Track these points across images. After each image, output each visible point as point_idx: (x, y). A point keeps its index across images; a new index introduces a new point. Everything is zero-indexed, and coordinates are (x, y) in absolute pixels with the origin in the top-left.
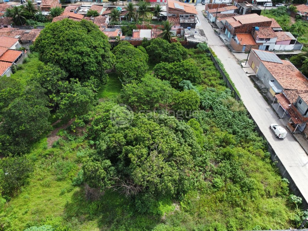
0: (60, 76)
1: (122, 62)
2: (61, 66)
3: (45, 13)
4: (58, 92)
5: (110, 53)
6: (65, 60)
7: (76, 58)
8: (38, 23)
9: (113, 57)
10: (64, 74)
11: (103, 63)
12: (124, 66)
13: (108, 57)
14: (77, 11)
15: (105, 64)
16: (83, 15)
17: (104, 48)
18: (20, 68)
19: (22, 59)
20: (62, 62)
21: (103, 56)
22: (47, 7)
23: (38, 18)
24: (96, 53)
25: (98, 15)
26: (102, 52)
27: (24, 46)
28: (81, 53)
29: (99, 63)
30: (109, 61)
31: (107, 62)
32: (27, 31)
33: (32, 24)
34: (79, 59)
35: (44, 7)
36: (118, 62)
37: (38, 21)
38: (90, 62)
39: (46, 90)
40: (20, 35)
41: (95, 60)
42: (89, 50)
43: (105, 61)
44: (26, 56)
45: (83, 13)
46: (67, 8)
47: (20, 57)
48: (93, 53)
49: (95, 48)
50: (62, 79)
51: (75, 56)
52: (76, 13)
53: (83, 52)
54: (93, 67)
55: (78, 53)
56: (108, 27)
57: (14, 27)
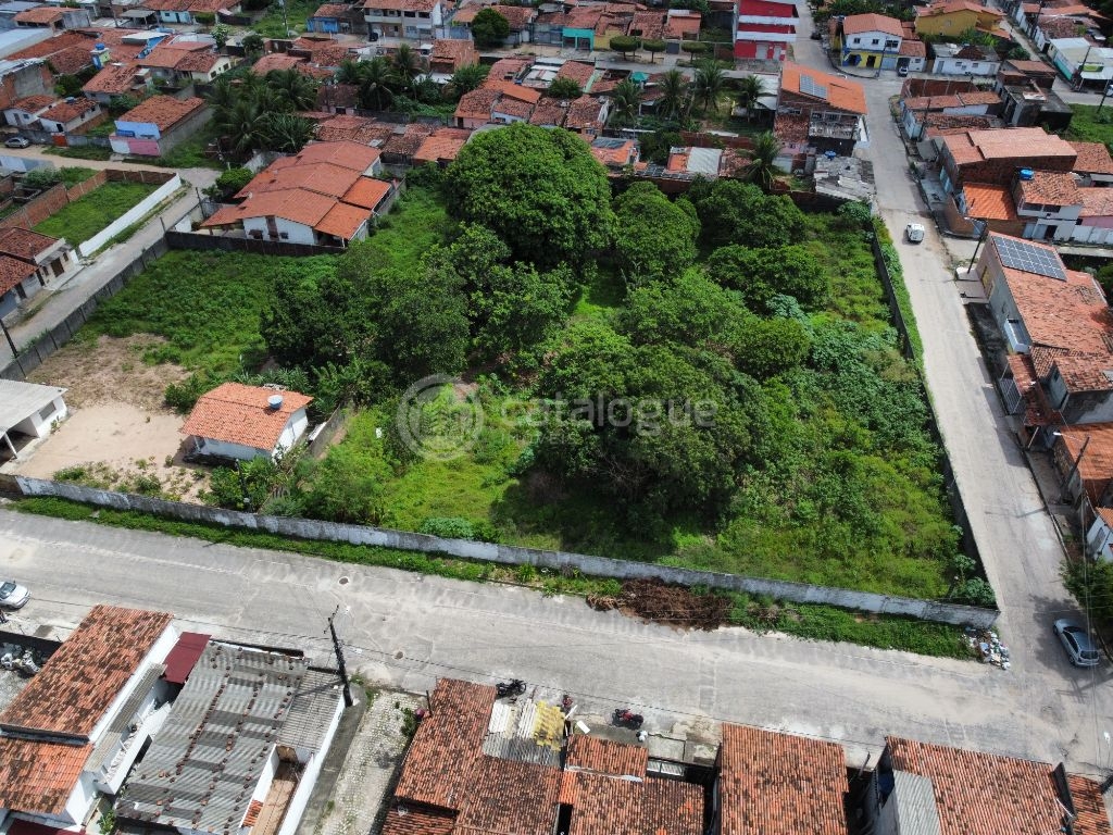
0: (496, 253)
1: (632, 235)
2: (500, 232)
3: (441, 79)
4: (487, 290)
5: (610, 214)
6: (510, 220)
7: (534, 219)
8: (420, 106)
9: (615, 220)
10: (505, 250)
11: (590, 234)
12: (638, 245)
13: (603, 222)
14: (523, 76)
15: (594, 237)
16: (537, 90)
17: (596, 200)
18: (385, 225)
19: (389, 204)
20: (502, 224)
21: (593, 218)
22: (446, 61)
23: (419, 93)
24: (578, 209)
25: (579, 95)
26: (592, 208)
27: (391, 170)
28: (547, 209)
29: (580, 232)
30: (605, 230)
31: (599, 232)
32: (399, 129)
33: (406, 108)
34: (541, 221)
35: (438, 60)
36: (622, 234)
37: (421, 102)
38: (563, 229)
39: (465, 282)
40: (381, 138)
41: (574, 227)
42: (565, 201)
43: (595, 229)
44: (397, 197)
45: (538, 85)
46: (496, 66)
47: (384, 199)
48: (572, 209)
49: (578, 198)
50: (498, 261)
51: (533, 212)
52: (519, 84)
53: (551, 206)
54: (567, 240)
55: (539, 206)
56: (605, 133)
57: (361, 115)
